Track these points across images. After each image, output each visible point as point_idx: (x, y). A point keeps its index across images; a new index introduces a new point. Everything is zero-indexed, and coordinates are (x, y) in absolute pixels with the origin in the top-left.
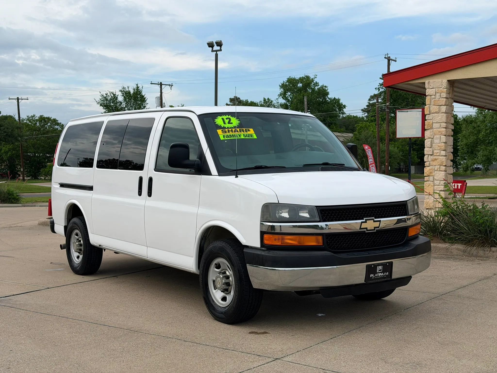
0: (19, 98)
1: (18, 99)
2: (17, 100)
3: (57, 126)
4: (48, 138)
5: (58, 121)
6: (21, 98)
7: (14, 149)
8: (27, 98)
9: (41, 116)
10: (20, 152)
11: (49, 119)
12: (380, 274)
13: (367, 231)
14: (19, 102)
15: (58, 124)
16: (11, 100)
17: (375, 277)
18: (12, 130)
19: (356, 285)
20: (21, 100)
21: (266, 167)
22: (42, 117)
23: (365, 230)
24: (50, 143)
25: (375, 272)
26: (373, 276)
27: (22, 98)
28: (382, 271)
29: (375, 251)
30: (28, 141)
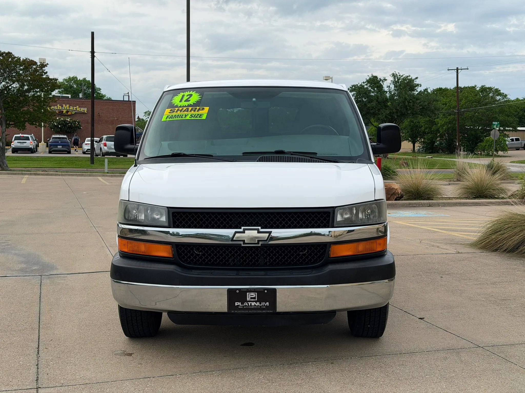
0: (459, 68)
1: (457, 69)
2: (456, 71)
3: (500, 96)
4: (487, 110)
5: (500, 91)
6: (460, 68)
7: (450, 123)
8: (467, 68)
9: (482, 86)
10: (457, 125)
11: (490, 89)
12: (253, 304)
13: (243, 244)
14: (459, 72)
15: (500, 94)
16: (449, 71)
17: (243, 306)
18: (428, 104)
19: (216, 313)
20: (461, 70)
21: (184, 155)
22: (484, 87)
23: (242, 243)
24: (488, 115)
25: (244, 300)
26: (240, 305)
27: (462, 68)
28: (256, 300)
29: (249, 272)
30: (465, 113)
